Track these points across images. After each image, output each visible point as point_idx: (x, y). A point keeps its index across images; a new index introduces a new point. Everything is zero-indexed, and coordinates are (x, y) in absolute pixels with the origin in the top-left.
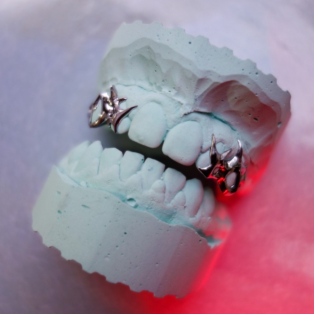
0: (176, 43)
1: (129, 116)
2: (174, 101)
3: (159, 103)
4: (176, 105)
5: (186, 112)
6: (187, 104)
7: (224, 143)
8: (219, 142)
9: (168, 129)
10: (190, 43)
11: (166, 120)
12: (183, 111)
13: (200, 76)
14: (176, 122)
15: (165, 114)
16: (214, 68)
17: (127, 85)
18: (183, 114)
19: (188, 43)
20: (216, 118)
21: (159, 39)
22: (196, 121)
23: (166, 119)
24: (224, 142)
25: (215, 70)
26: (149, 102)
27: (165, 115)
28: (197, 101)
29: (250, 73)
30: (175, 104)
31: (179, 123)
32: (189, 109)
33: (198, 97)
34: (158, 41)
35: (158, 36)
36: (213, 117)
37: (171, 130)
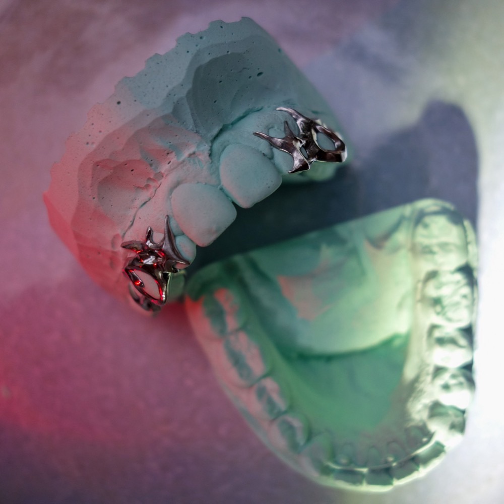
0: (110, 122)
1: (175, 234)
2: (185, 163)
3: (178, 184)
4: (192, 161)
5: (207, 153)
6: (198, 146)
7: (272, 127)
8: (268, 131)
9: (219, 187)
10: (119, 103)
11: (206, 184)
12: (204, 157)
13: (169, 110)
14: (215, 171)
15: (196, 182)
16: (167, 86)
17: (131, 223)
18: (208, 157)
19: (118, 106)
20: (233, 124)
21: (93, 143)
22: (225, 147)
23: (204, 183)
24: (270, 126)
25: (170, 87)
26: (170, 197)
27: (198, 182)
28: (200, 132)
29: (197, 46)
30: (190, 162)
31: (217, 169)
32: (206, 147)
33: (196, 127)
34: (94, 146)
35: (88, 143)
36: (230, 126)
37: (222, 183)
